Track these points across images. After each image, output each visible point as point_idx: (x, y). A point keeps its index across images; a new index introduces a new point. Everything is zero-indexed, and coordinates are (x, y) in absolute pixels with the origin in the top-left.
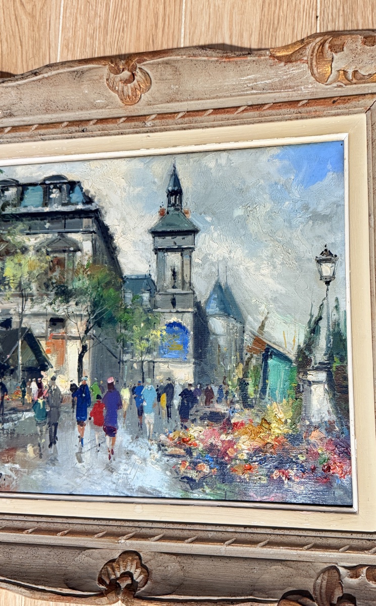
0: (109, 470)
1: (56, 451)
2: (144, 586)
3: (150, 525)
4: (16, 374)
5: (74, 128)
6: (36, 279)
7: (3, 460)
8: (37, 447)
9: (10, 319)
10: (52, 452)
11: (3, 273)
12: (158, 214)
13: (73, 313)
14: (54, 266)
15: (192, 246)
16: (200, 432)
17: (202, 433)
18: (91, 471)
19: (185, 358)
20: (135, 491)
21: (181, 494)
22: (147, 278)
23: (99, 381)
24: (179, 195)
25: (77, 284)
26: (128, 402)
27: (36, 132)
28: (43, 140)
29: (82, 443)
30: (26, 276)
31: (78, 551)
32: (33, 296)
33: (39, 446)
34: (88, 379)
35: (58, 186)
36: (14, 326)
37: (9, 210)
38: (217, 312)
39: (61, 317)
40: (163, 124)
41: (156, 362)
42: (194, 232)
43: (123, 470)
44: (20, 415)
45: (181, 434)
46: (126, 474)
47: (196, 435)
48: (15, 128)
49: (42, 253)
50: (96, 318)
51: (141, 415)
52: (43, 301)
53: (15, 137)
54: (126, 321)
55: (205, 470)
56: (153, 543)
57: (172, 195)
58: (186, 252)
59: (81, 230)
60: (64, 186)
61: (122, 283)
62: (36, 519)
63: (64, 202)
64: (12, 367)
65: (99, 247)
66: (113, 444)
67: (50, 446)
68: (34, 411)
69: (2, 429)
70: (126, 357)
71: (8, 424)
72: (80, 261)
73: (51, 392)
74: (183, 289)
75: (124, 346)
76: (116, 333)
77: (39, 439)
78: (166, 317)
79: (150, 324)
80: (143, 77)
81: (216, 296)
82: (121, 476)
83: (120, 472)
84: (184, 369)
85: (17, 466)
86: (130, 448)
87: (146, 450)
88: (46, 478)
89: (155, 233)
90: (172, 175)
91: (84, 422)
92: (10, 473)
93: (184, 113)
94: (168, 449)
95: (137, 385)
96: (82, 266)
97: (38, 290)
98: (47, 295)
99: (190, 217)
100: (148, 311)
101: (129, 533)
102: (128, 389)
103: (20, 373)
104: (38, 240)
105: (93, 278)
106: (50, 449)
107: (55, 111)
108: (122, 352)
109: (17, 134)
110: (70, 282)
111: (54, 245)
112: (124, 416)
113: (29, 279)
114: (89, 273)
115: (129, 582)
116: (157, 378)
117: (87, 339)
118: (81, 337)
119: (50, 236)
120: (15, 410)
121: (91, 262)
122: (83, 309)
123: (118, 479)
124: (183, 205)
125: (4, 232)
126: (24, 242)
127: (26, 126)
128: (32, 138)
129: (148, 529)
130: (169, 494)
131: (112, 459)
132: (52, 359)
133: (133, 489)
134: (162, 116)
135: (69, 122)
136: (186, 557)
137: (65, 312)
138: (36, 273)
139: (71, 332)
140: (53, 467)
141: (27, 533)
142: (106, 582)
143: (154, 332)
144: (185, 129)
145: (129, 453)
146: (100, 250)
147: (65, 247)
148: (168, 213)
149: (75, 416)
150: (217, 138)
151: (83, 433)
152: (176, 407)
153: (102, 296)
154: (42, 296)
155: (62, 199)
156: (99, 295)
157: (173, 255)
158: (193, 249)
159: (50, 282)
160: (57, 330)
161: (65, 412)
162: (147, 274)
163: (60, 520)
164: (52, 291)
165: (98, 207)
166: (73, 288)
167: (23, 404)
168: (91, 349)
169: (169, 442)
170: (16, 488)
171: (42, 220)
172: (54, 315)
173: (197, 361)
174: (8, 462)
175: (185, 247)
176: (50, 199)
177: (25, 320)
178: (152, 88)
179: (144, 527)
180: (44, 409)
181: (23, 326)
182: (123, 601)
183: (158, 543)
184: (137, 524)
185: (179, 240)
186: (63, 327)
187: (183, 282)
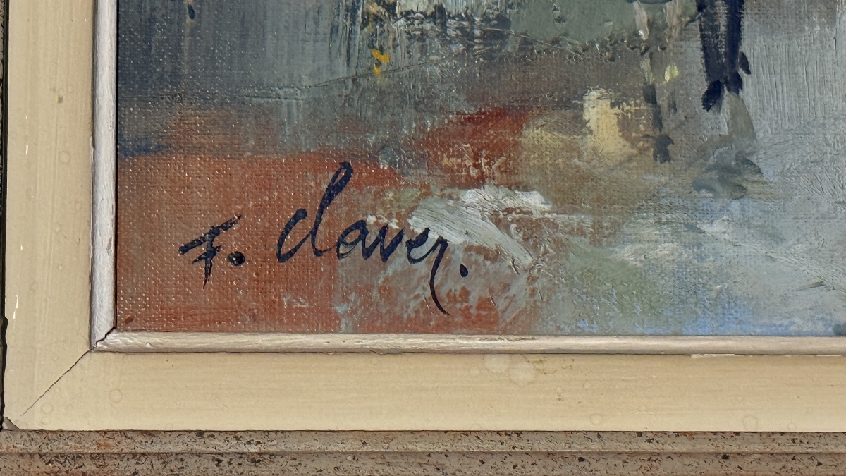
1: (744, 125)
7: (450, 170)
8: (635, 105)
10: (725, 130)
33: (651, 97)
67: (712, 98)
69: (433, 16)
77: (645, 64)
85: (534, 201)
92: (490, 235)
106: (709, 114)
140: (735, 205)
174: (478, 182)
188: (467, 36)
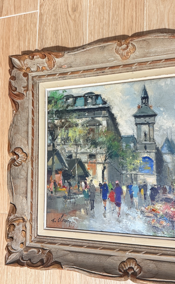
0: (118, 221)
1: (94, 212)
2: (140, 274)
3: (139, 247)
4: (75, 178)
5: (99, 72)
6: (82, 138)
7: (71, 215)
8: (85, 210)
9: (71, 155)
11: (68, 135)
12: (137, 108)
13: (99, 152)
14: (90, 132)
15: (154, 122)
16: (161, 206)
17: (162, 207)
18: (110, 222)
19: (152, 173)
20: (131, 231)
21: (153, 234)
22: (133, 137)
23: (112, 182)
24: (147, 99)
25: (100, 140)
26: (125, 192)
27: (82, 74)
28: (85, 77)
29: (105, 209)
30: (78, 136)
31: (108, 257)
32: (81, 145)
33: (86, 209)
34: (107, 181)
35: (91, 97)
36: (73, 158)
37: (70, 108)
38: (167, 152)
39: (94, 154)
40: (140, 67)
41: (138, 174)
42: (155, 115)
43: (125, 222)
44: (77, 196)
45: (151, 207)
46: (126, 224)
47: (159, 208)
48: (72, 73)
49: (85, 126)
50: (109, 154)
51: (132, 198)
52: (85, 147)
53: (72, 76)
54: (123, 156)
55: (164, 224)
56: (141, 255)
57: (143, 99)
58: (151, 125)
59: (102, 116)
60: (94, 97)
61: (121, 139)
62: (87, 242)
63: (93, 104)
64: (73, 175)
65: (110, 123)
66: (119, 210)
67: (91, 210)
68: (84, 194)
69: (70, 202)
70: (124, 172)
71: (72, 200)
72: (101, 129)
73: (91, 186)
74: (150, 141)
75: (122, 167)
76: (119, 161)
77: (86, 206)
78: (142, 154)
79: (134, 158)
80: (132, 47)
81: (166, 145)
82: (124, 224)
83: (123, 223)
84: (151, 178)
85: (77, 218)
86: (127, 212)
87: (135, 213)
88: (90, 224)
89: (136, 116)
90: (143, 90)
91: (106, 200)
92: (74, 221)
93: (151, 62)
94: (145, 214)
95: (129, 185)
96: (102, 132)
97: (83, 142)
98: (87, 144)
99: (153, 109)
100: (133, 151)
101: (130, 250)
102: (125, 186)
103: (77, 178)
104: (83, 121)
105: (107, 137)
107: (91, 64)
108: (122, 170)
109: (73, 75)
110: (97, 139)
111: (90, 123)
112: (124, 198)
113: (79, 138)
114: (105, 135)
115: (133, 271)
116: (139, 181)
117: (106, 164)
118: (103, 163)
119: (88, 119)
120: (75, 194)
121: (106, 130)
122: (103, 151)
123: (123, 226)
124: (149, 103)
125: (68, 118)
126: (77, 122)
127: (78, 71)
128: (80, 77)
129: (139, 249)
130: (147, 233)
131: (119, 217)
132: (91, 172)
133: (130, 231)
134: (140, 63)
135: (97, 69)
136: (158, 262)
137: (95, 152)
138: (82, 135)
139: (98, 161)
140: (93, 219)
141: (84, 248)
142: (122, 271)
143: (137, 161)
144: (151, 69)
145: (127, 215)
146: (110, 124)
147: (94, 123)
148: (142, 107)
149: (102, 197)
150: (166, 72)
151: (106, 205)
152: (149, 195)
153: (112, 145)
154: (85, 145)
155: (92, 102)
156: (110, 144)
157: (144, 126)
158: (154, 123)
159: (88, 139)
160: (92, 160)
161: (97, 195)
162: (132, 135)
163: (98, 243)
164: (89, 143)
165: (109, 106)
166: (99, 142)
167: (79, 191)
168: (108, 168)
169: (146, 210)
170: (77, 227)
171: (84, 112)
172: (91, 153)
173: (158, 175)
174: (73, 216)
175: (151, 122)
176: (87, 103)
177: (78, 155)
178: (136, 51)
179: (137, 248)
180: (88, 194)
181: (77, 158)
182: (131, 280)
183: (144, 255)
184: (133, 246)
185: (147, 119)
186: (95, 158)
187: (150, 138)
188: (72, 204)
